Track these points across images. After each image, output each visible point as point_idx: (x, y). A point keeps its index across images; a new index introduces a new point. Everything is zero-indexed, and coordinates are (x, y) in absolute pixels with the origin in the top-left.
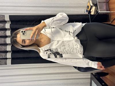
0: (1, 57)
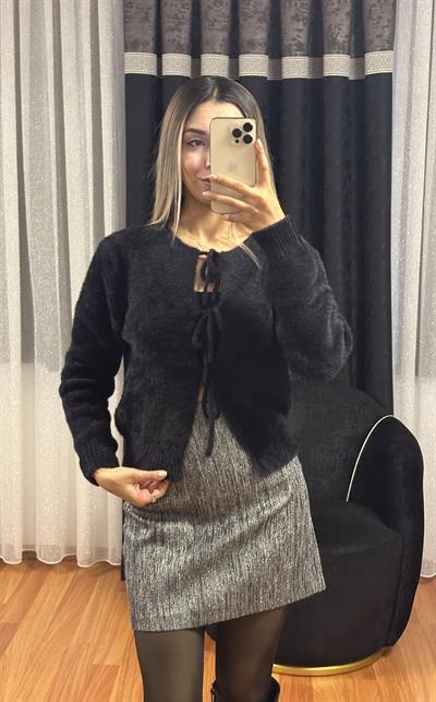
0: (167, 23)
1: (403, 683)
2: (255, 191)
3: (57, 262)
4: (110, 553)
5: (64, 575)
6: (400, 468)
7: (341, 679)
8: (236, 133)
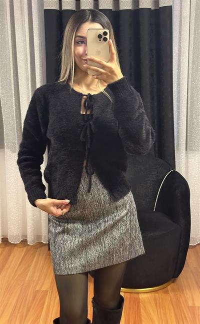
1: (182, 295)
2: (109, 64)
3: (14, 100)
4: (43, 238)
5: (22, 248)
6: (179, 195)
7: (153, 294)
8: (100, 36)
